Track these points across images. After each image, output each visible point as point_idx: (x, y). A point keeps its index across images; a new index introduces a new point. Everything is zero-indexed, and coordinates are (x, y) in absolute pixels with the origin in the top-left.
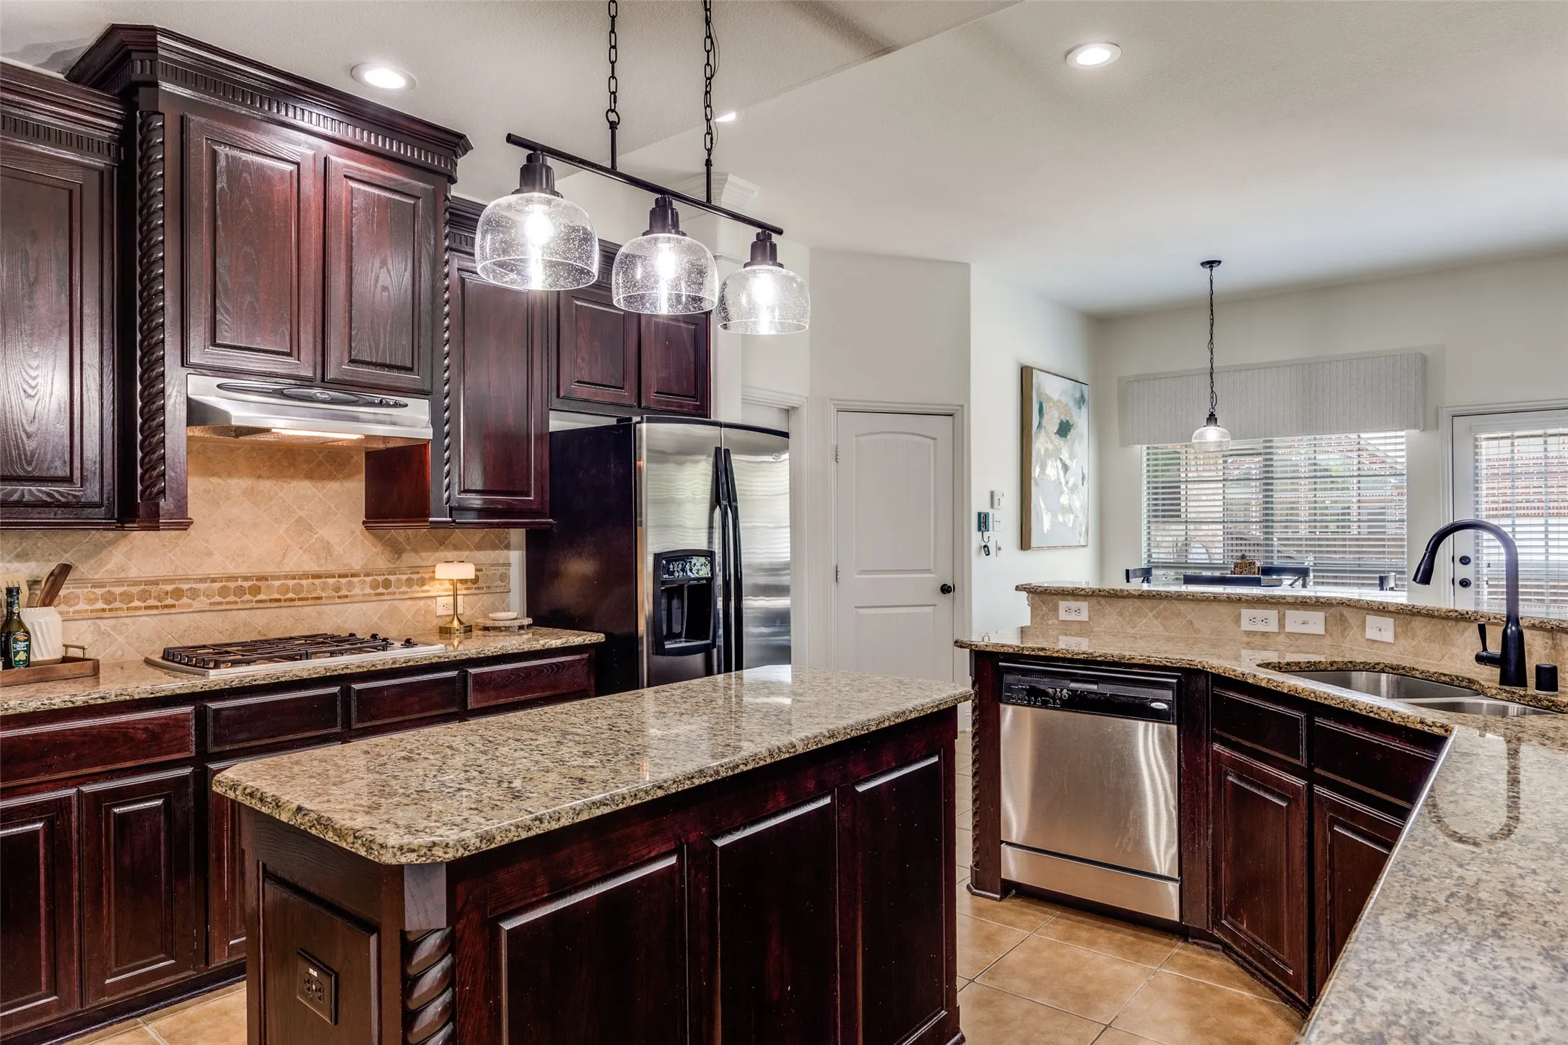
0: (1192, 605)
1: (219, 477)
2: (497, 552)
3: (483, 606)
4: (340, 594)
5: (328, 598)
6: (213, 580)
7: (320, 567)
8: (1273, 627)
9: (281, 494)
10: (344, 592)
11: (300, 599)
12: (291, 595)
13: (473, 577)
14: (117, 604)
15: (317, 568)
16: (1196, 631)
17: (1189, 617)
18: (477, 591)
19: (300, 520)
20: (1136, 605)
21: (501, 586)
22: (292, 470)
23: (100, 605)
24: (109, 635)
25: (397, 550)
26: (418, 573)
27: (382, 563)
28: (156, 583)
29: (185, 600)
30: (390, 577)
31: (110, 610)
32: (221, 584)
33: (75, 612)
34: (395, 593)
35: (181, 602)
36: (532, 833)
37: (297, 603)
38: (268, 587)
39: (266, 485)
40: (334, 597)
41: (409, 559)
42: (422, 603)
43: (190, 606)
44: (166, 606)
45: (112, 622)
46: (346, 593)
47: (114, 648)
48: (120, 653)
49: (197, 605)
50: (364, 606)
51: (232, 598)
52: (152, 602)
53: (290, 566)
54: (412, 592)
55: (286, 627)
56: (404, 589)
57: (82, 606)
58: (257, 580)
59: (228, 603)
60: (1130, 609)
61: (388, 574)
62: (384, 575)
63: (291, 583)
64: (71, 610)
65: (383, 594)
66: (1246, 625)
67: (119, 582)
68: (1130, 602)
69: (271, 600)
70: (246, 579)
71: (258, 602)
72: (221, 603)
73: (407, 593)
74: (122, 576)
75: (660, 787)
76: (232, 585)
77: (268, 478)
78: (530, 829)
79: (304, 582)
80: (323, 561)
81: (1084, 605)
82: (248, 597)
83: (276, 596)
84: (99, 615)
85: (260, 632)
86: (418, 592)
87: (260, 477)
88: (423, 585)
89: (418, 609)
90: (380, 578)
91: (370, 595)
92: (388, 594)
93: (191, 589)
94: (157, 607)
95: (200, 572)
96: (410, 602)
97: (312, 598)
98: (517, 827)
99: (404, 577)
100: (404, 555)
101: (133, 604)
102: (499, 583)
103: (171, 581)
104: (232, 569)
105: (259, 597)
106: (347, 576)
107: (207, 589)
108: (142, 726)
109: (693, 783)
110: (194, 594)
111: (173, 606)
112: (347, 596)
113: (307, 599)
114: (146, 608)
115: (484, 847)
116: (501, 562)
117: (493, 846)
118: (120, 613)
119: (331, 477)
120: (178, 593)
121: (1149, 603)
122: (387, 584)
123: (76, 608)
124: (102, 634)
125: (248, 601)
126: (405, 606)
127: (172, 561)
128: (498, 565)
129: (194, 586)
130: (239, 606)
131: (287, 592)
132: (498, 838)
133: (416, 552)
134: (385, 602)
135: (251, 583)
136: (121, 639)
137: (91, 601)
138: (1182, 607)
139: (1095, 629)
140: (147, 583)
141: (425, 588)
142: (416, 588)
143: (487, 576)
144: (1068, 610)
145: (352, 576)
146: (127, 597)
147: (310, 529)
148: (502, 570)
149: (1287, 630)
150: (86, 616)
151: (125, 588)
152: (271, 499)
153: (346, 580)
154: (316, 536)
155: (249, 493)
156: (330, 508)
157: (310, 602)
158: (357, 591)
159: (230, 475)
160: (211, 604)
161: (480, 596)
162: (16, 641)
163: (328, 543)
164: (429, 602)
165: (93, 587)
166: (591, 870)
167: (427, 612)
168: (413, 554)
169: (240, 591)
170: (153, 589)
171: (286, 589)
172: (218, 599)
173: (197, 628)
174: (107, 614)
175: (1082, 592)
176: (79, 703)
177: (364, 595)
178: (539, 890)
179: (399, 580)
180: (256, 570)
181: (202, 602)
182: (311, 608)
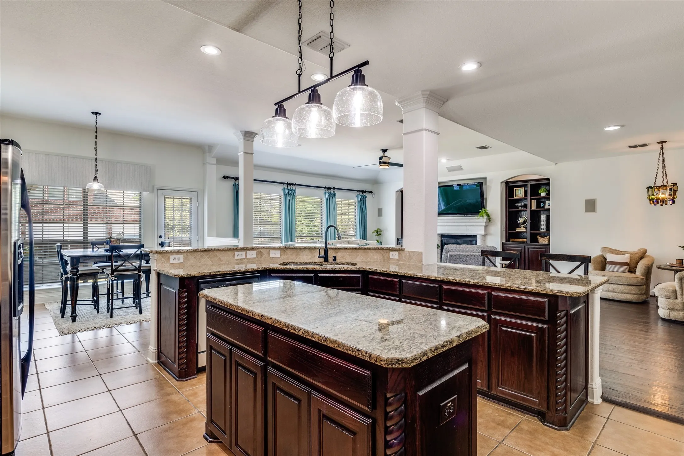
0: (220, 252)
8: (244, 257)
16: (222, 261)
17: (219, 257)
20: (201, 254)
60: (199, 256)
66: (236, 257)
68: (199, 253)
81: (181, 256)
121: (206, 253)
138: (216, 253)
139: (186, 265)
144: (175, 259)
149: (247, 257)
175: (183, 251)
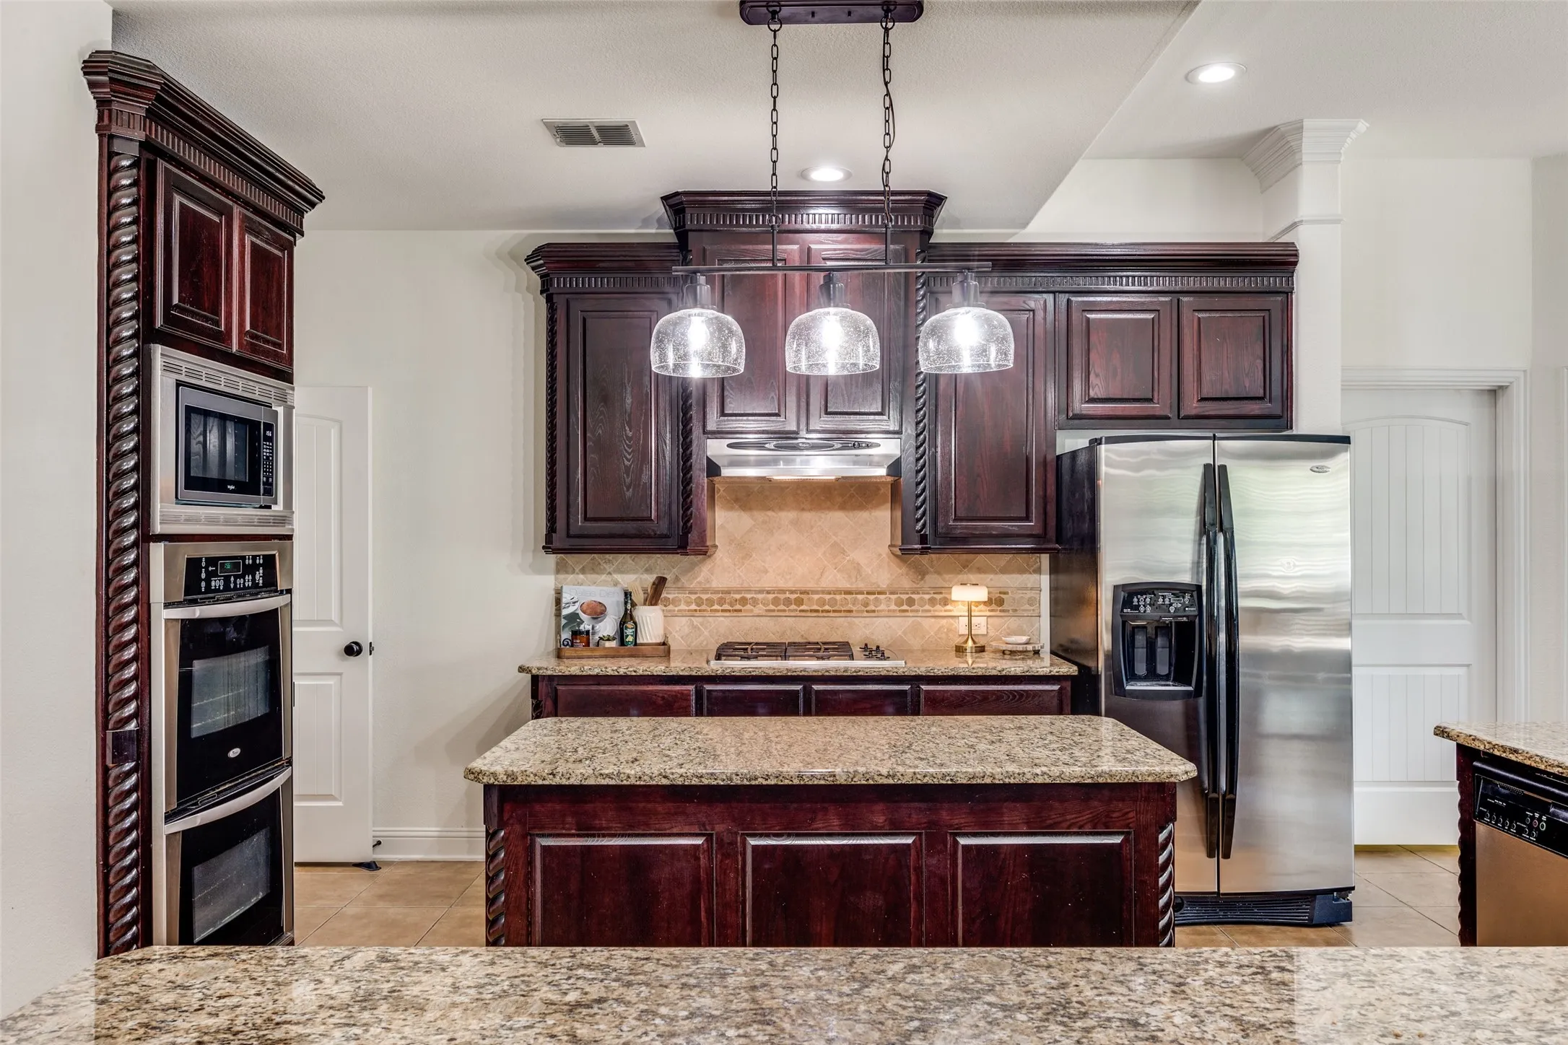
1: (773, 511)
2: (1024, 576)
3: (1009, 628)
4: (868, 609)
5: (858, 611)
6: (768, 592)
7: (851, 584)
9: (820, 523)
10: (872, 607)
11: (834, 611)
12: (827, 607)
13: (986, 600)
14: (704, 607)
15: (849, 586)
18: (1002, 614)
19: (835, 545)
21: (1030, 610)
22: (828, 503)
23: (693, 607)
24: (699, 628)
25: (922, 573)
26: (941, 593)
27: (906, 583)
28: (728, 592)
29: (748, 607)
30: (913, 596)
31: (700, 611)
32: (774, 596)
33: (679, 611)
34: (917, 611)
35: (745, 608)
36: (546, 783)
37: (831, 614)
38: (809, 599)
39: (807, 516)
40: (863, 611)
41: (932, 580)
42: (944, 621)
43: (752, 611)
44: (736, 611)
45: (700, 619)
46: (874, 608)
47: (702, 638)
48: (705, 643)
49: (756, 611)
50: (891, 621)
51: (781, 607)
52: (726, 607)
53: (826, 583)
54: (934, 611)
55: (822, 634)
56: (927, 607)
57: (683, 607)
58: (801, 593)
59: (778, 611)
61: (912, 593)
62: (907, 594)
63: (827, 597)
64: (676, 609)
65: (907, 611)
67: (705, 591)
69: (811, 611)
70: (792, 592)
71: (801, 611)
72: (774, 611)
73: (930, 611)
74: (708, 586)
75: (665, 777)
76: (782, 596)
77: (810, 510)
78: (544, 779)
79: (838, 597)
80: (854, 580)
82: (793, 607)
83: (815, 607)
84: (692, 613)
85: (802, 636)
86: (941, 611)
87: (803, 509)
88: (945, 605)
89: (940, 628)
90: (905, 597)
91: (894, 611)
92: (912, 611)
93: (752, 598)
94: (729, 611)
95: (758, 586)
96: (933, 620)
97: (844, 611)
98: (535, 775)
99: (927, 597)
100: (927, 577)
101: (713, 608)
102: (1027, 607)
103: (738, 592)
104: (782, 584)
105: (802, 608)
106: (874, 594)
107: (763, 599)
108: (661, 695)
109: (701, 781)
110: (755, 602)
111: (740, 611)
112: (874, 611)
113: (840, 611)
114: (723, 611)
115: (509, 782)
116: (1029, 585)
117: (515, 783)
118: (705, 614)
119: (861, 507)
120: (744, 601)
122: (911, 602)
123: (680, 608)
124: (695, 627)
125: (792, 611)
126: (927, 623)
127: (740, 576)
128: (1026, 588)
129: (755, 596)
130: (787, 614)
131: (824, 605)
132: (520, 779)
133: (939, 573)
134: (909, 619)
135: (796, 596)
136: (706, 633)
137: (688, 603)
140: (723, 592)
141: (948, 607)
142: (938, 607)
143: (1014, 599)
145: (880, 593)
146: (710, 602)
147: (843, 552)
148: (1029, 594)
150: (684, 613)
151: (709, 595)
152: (812, 527)
153: (873, 597)
154: (848, 558)
155: (795, 523)
156: (860, 534)
157: (842, 614)
158: (882, 607)
159: (781, 509)
160: (767, 611)
161: (1006, 619)
162: (627, 628)
163: (858, 564)
164: (951, 620)
165: (690, 593)
166: (614, 825)
167: (949, 630)
168: (936, 576)
169: (788, 602)
170: (727, 596)
171: (823, 602)
172: (772, 607)
173: (757, 629)
174: (698, 614)
176: (621, 673)
177: (889, 611)
178: (567, 826)
179: (922, 599)
180: (800, 586)
181: (760, 609)
182: (843, 619)
